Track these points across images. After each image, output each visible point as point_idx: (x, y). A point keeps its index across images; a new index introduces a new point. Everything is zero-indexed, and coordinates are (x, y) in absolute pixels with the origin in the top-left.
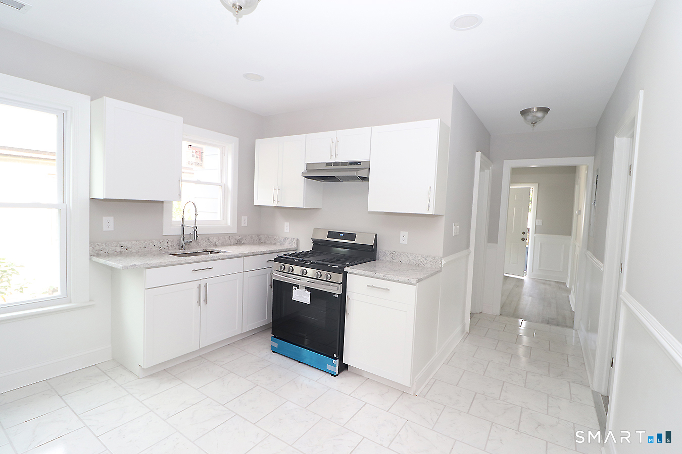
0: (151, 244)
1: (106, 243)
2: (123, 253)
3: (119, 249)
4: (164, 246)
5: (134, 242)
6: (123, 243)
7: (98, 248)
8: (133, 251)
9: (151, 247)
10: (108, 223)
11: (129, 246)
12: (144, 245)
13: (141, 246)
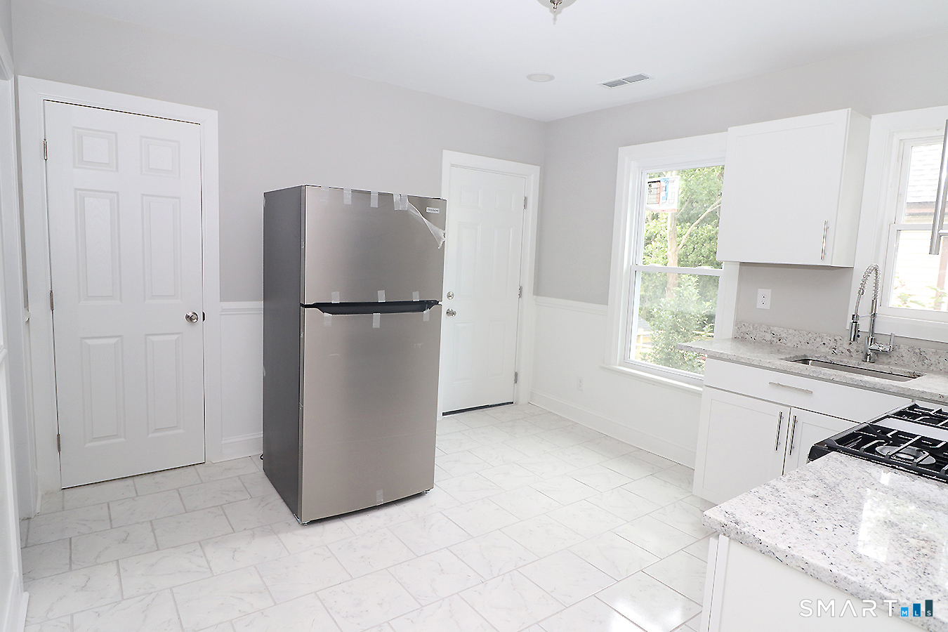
0: (818, 339)
1: (753, 326)
2: (774, 343)
3: (769, 337)
4: (841, 349)
5: (790, 331)
6: (775, 329)
7: (743, 329)
8: (789, 344)
9: (818, 345)
10: (764, 298)
11: (784, 335)
12: (807, 338)
13: (801, 339)
